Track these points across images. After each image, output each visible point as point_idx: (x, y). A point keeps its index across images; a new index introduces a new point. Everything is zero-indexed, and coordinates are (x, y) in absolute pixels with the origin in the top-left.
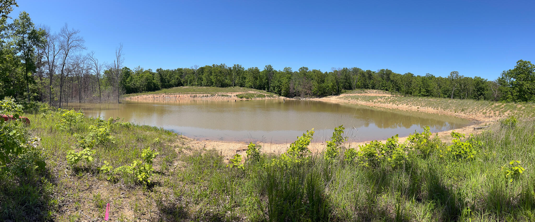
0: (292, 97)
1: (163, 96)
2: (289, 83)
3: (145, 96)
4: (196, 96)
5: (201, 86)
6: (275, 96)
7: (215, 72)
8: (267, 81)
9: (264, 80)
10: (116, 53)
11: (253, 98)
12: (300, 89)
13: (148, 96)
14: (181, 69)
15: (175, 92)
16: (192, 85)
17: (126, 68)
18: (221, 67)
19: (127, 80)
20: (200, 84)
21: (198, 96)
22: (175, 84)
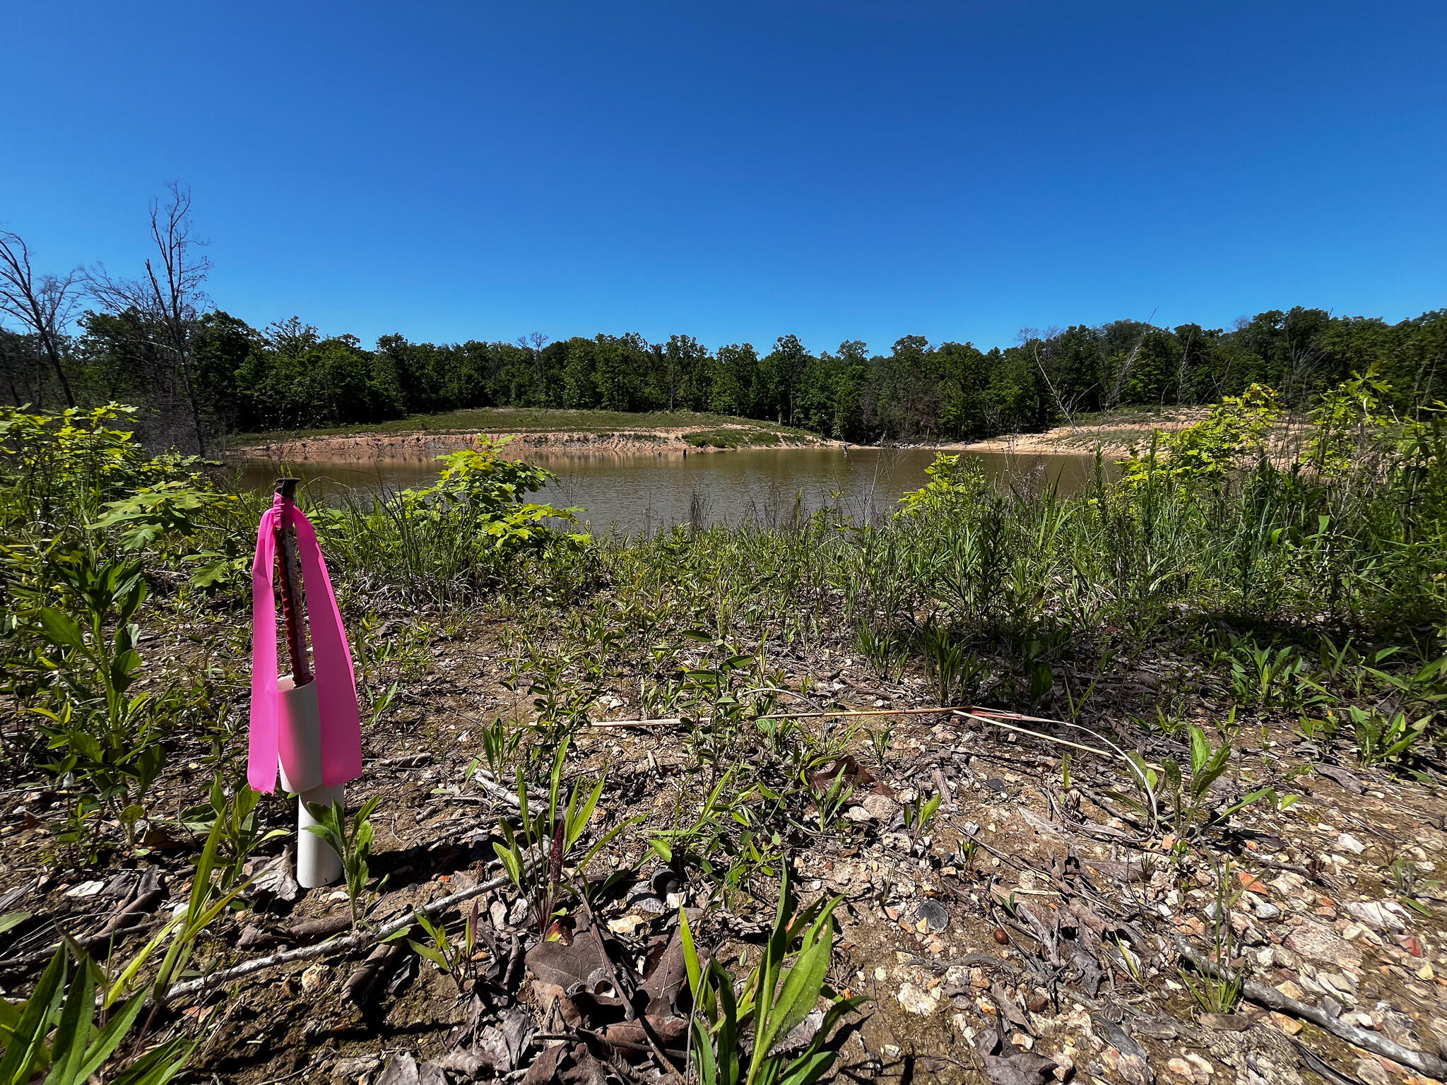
0: (869, 443)
1: (418, 440)
2: (859, 395)
3: (336, 441)
4: (546, 439)
5: (560, 405)
6: (811, 438)
7: (607, 361)
8: (782, 388)
9: (772, 387)
11: (739, 447)
12: (896, 412)
13: (352, 441)
15: (464, 426)
16: (528, 404)
18: (625, 342)
19: (234, 370)
20: (555, 401)
21: (553, 438)
22: (459, 399)
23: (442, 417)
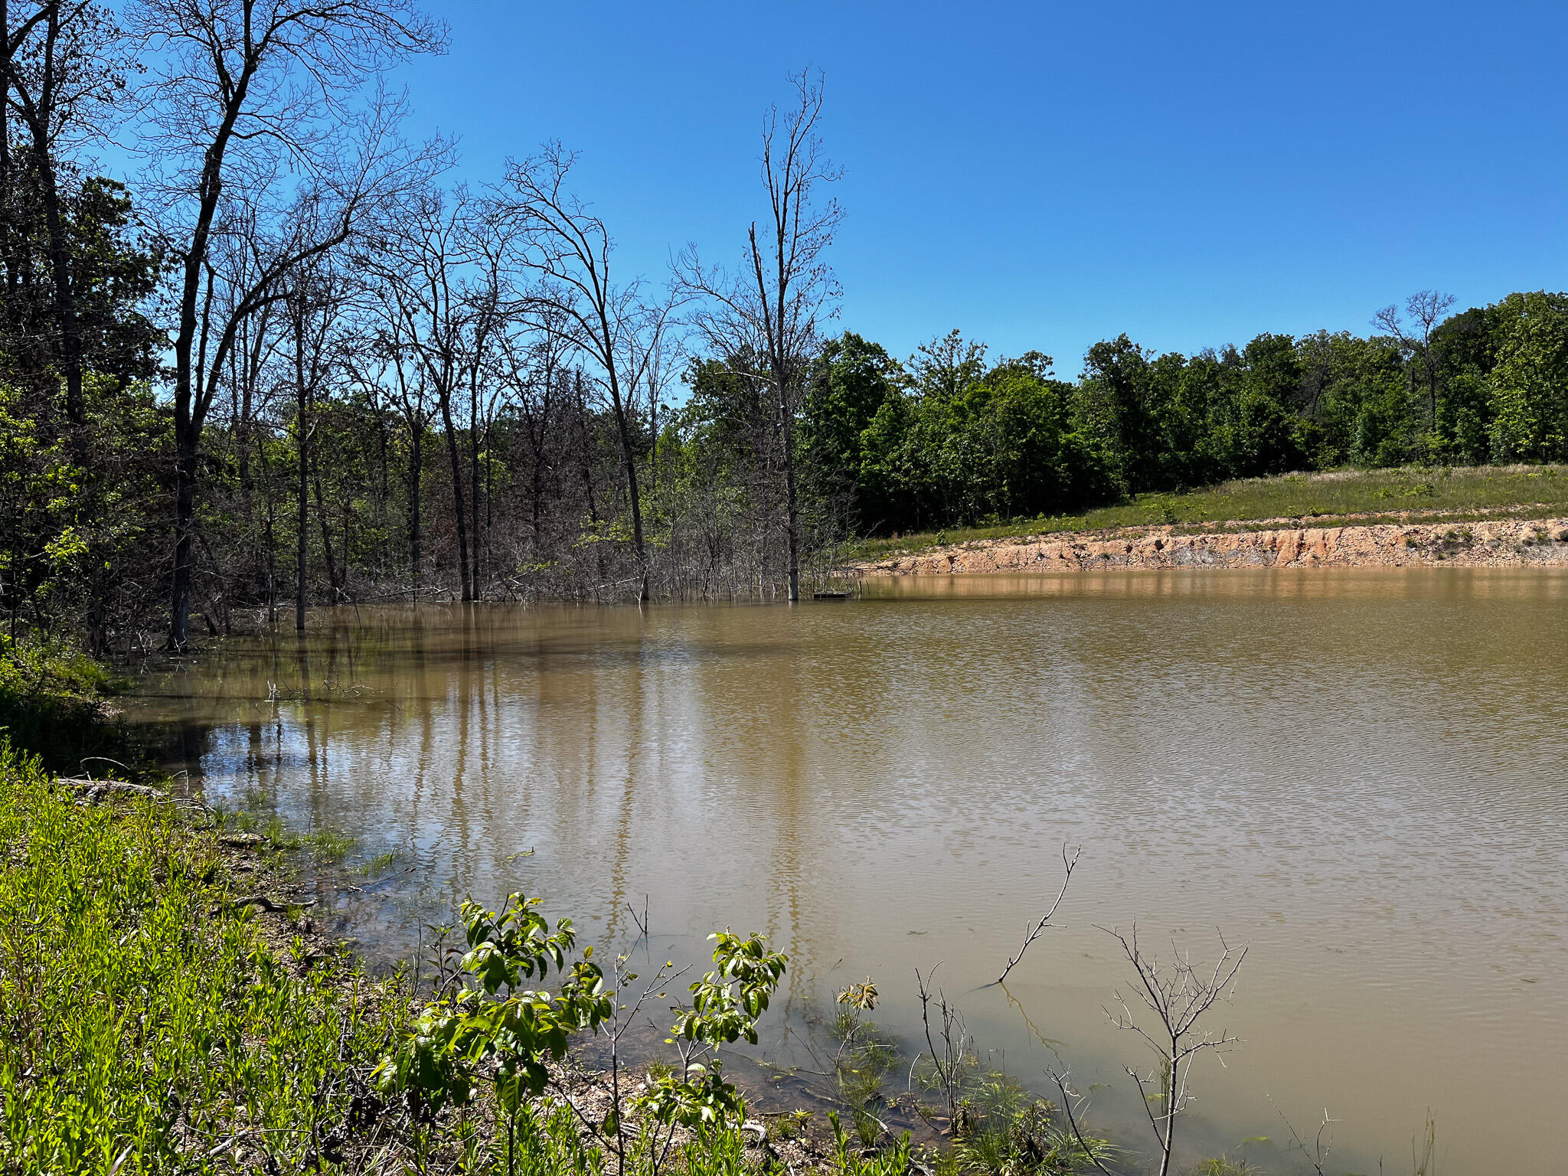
1: (1159, 545)
3: (1005, 550)
4: (1469, 538)
5: (1481, 456)
10: (762, 162)
13: (1033, 549)
14: (1284, 343)
15: (1253, 516)
16: (1395, 458)
17: (855, 344)
19: (860, 430)
20: (1467, 447)
21: (1487, 536)
22: (1235, 459)
23: (1199, 500)
